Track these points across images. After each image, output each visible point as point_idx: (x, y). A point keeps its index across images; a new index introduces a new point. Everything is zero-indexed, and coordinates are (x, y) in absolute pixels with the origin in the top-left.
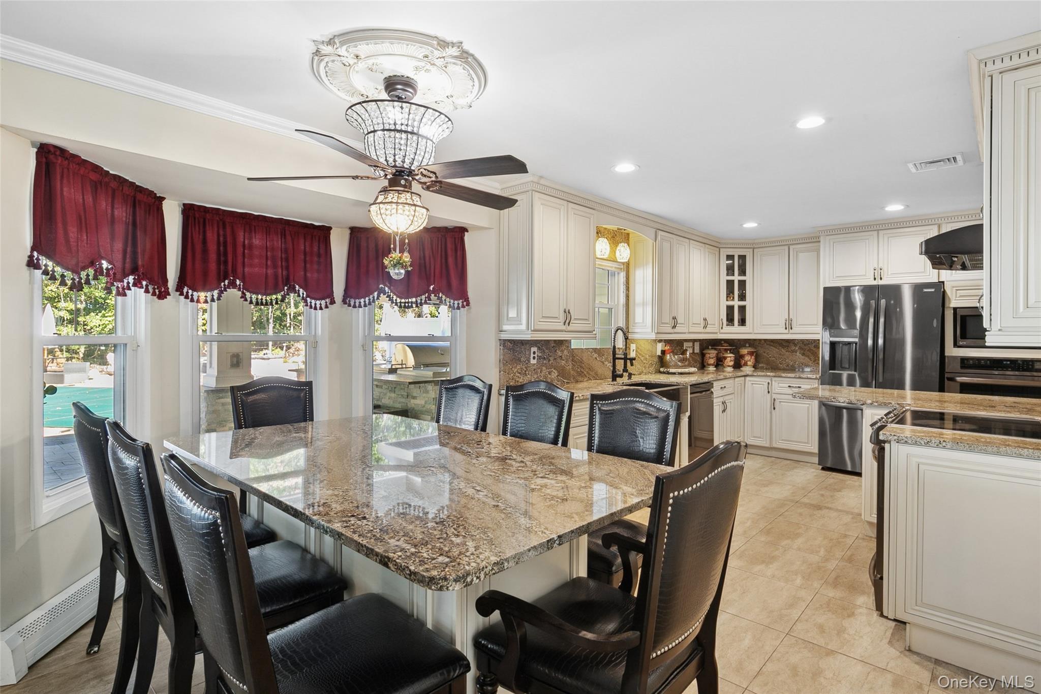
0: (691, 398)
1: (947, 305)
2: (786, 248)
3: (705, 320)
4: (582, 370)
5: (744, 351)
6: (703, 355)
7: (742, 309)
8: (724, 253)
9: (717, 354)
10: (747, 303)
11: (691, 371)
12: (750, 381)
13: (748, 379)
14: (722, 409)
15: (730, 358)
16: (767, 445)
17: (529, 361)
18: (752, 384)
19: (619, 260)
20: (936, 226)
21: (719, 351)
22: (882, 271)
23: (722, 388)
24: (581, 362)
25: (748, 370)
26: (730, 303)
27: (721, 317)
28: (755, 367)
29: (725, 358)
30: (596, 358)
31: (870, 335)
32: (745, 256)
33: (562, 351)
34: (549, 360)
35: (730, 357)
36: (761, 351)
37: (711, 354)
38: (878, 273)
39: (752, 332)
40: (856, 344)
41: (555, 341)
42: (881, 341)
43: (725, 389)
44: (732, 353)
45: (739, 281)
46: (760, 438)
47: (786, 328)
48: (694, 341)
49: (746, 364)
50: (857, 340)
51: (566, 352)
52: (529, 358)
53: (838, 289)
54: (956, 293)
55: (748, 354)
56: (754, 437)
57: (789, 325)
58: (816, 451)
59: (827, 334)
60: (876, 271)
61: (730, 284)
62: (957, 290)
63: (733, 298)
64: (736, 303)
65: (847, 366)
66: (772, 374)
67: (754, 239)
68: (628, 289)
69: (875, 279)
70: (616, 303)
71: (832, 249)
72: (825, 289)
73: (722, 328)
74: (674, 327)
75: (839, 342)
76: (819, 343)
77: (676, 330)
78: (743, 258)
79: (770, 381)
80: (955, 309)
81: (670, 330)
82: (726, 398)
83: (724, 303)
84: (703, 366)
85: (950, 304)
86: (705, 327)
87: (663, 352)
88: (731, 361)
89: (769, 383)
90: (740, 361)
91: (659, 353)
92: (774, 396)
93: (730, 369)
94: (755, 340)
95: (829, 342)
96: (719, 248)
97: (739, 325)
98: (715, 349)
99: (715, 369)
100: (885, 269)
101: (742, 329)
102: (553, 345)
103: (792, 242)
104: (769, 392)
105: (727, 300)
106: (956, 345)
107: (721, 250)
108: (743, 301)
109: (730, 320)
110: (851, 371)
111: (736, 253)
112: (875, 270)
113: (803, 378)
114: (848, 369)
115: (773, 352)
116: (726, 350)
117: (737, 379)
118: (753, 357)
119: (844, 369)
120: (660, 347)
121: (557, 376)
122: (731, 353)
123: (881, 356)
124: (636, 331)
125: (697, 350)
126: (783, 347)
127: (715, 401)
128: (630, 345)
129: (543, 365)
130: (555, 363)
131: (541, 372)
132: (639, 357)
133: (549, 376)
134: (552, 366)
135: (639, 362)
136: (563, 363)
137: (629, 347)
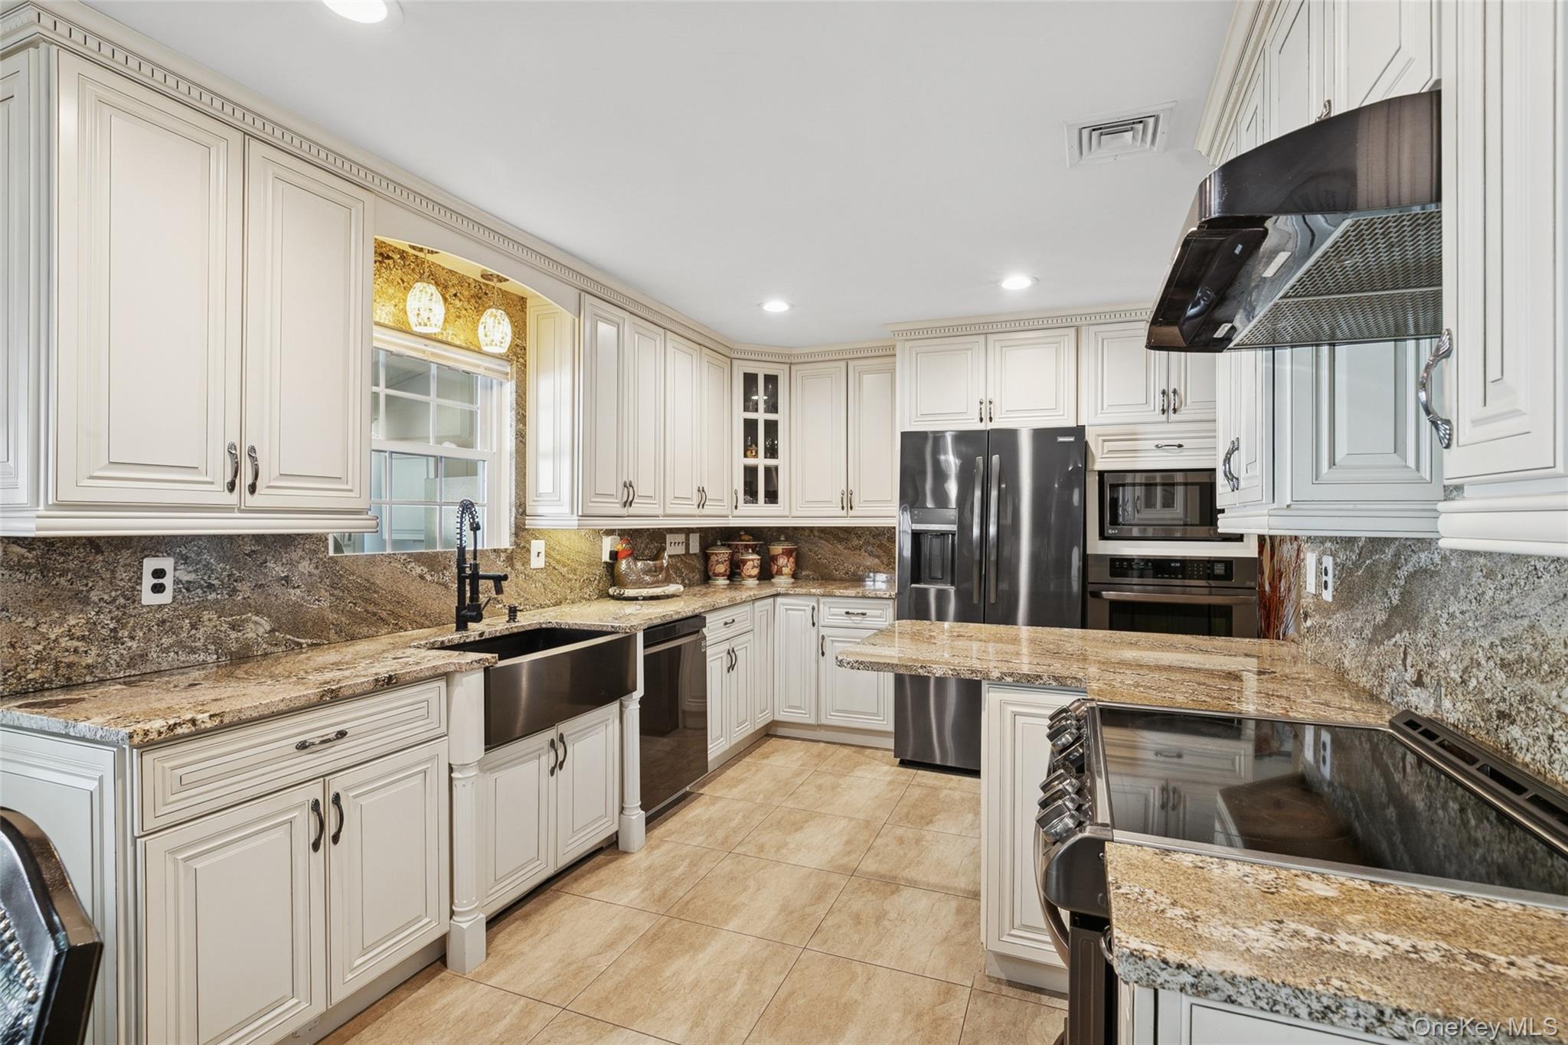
0: (646, 658)
1: (1089, 467)
2: (843, 364)
3: (701, 490)
4: (371, 608)
5: (777, 549)
6: (705, 556)
7: (771, 473)
8: (741, 368)
9: (732, 555)
10: (781, 461)
11: (667, 593)
12: (784, 604)
13: (779, 600)
14: (726, 664)
15: (752, 562)
16: (812, 721)
17: (133, 597)
18: (787, 610)
19: (485, 349)
20: (1073, 329)
21: (735, 551)
22: (992, 406)
23: (726, 624)
24: (369, 587)
25: (782, 582)
26: (751, 461)
27: (735, 488)
28: (795, 576)
29: (744, 562)
30: (422, 577)
31: (976, 520)
32: (777, 376)
33: (292, 564)
34: (235, 590)
35: (753, 560)
36: (805, 548)
37: (721, 556)
38: (986, 409)
39: (787, 514)
40: (953, 535)
41: (258, 538)
42: (993, 530)
43: (734, 625)
44: (758, 553)
45: (766, 422)
46: (799, 708)
47: (843, 508)
48: (688, 531)
49: (780, 573)
50: (954, 528)
53: (922, 436)
54: (1103, 445)
55: (783, 553)
56: (790, 707)
57: (847, 503)
58: (891, 728)
59: (907, 516)
60: (983, 406)
61: (750, 426)
62: (1104, 441)
63: (757, 452)
64: (761, 462)
65: (939, 575)
66: (818, 591)
67: (791, 348)
68: (521, 418)
69: (981, 420)
70: (495, 450)
71: (914, 362)
72: (904, 435)
73: (736, 507)
74: (628, 503)
75: (926, 532)
76: (895, 533)
77: (632, 510)
78: (771, 380)
79: (816, 605)
80: (1101, 474)
81: (619, 510)
82: (734, 643)
83: (741, 462)
84: (707, 578)
85: (1093, 464)
86: (701, 505)
87: (614, 555)
88: (754, 567)
89: (813, 609)
90: (771, 567)
91: (606, 558)
92: (824, 631)
93: (752, 583)
94: (795, 529)
95: (910, 532)
96: (732, 359)
97: (766, 503)
98: (729, 546)
99: (727, 582)
100: (996, 402)
101: (771, 509)
102: (247, 549)
103: (852, 356)
104: (814, 624)
105: (745, 456)
106: (1103, 536)
107: (735, 362)
108: (774, 458)
109: (751, 491)
110: (945, 583)
111: (761, 370)
112: (981, 403)
113: (869, 598)
114: (942, 580)
115: (824, 551)
116: (747, 547)
117: (758, 604)
118: (791, 560)
119: (933, 580)
120: (608, 544)
121: (273, 631)
122: (754, 552)
123: (993, 558)
124: (541, 510)
125: (695, 548)
126: (840, 540)
127: (709, 651)
128: (529, 542)
129: (203, 606)
130: (257, 598)
131: (193, 626)
132: (554, 568)
133: (233, 635)
134: (246, 606)
135: (555, 579)
136: (294, 595)
137: (527, 546)
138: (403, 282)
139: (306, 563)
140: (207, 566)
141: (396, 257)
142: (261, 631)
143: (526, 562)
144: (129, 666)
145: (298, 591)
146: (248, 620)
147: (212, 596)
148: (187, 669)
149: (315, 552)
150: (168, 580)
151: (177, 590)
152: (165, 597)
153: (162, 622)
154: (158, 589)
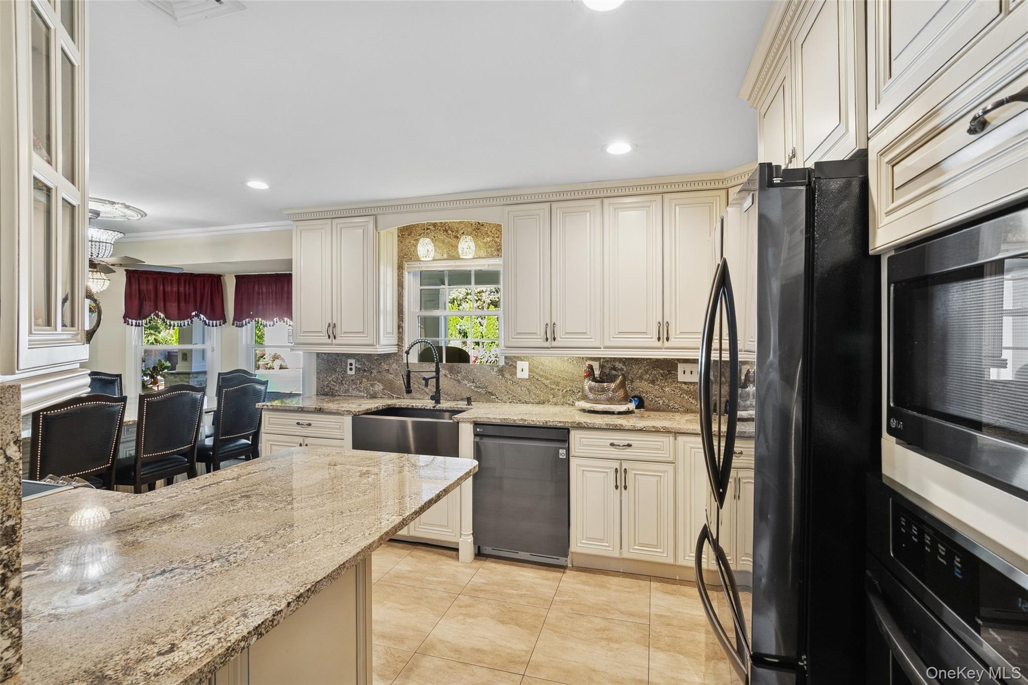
17: (346, 372)
33: (390, 365)
34: (372, 373)
51: (394, 366)
52: (346, 369)
102: (375, 357)
121: (383, 389)
128: (516, 362)
129: (363, 377)
130: (379, 376)
131: (360, 383)
132: (538, 380)
133: (371, 388)
134: (375, 379)
135: (538, 387)
136: (391, 377)
137: (514, 364)
138: (435, 237)
139: (395, 365)
140: (364, 363)
141: (431, 227)
142: (380, 389)
143: (514, 374)
144: (345, 392)
145: (392, 375)
146: (376, 384)
147: (365, 374)
148: (348, 398)
149: (398, 360)
150: (353, 367)
151: (356, 370)
152: (353, 372)
153: (352, 380)
154: (351, 369)
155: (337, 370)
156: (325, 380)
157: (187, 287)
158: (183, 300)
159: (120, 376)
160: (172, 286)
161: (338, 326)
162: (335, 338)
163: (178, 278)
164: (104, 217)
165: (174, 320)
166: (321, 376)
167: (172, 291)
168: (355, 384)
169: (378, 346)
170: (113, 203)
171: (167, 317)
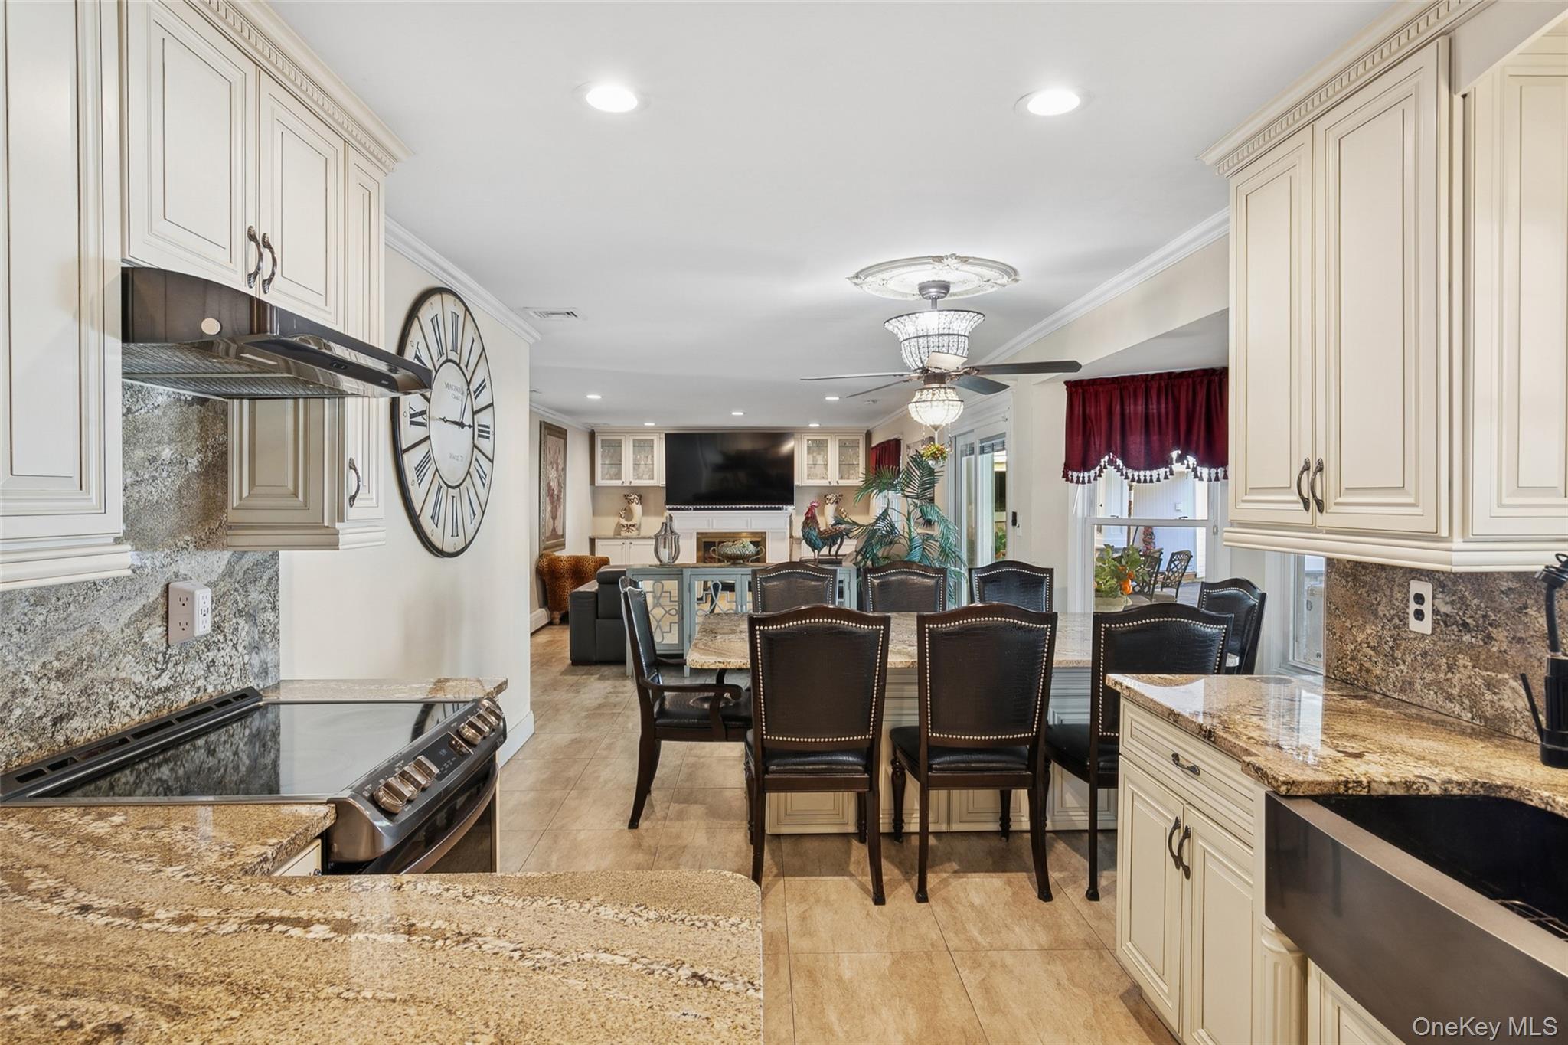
17: (1405, 621)
34: (1490, 637)
52: (1404, 612)
129: (1459, 647)
131: (1450, 668)
133: (1488, 696)
134: (1503, 662)
140: (1462, 602)
144: (1402, 690)
147: (1466, 638)
150: (1427, 608)
151: (1435, 622)
152: (1425, 626)
153: (1425, 654)
154: (1419, 615)
155: (1381, 610)
156: (1348, 637)
157: (1163, 401)
158: (1156, 428)
159: (1050, 571)
160: (1136, 404)
161: (1331, 468)
162: (1321, 510)
163: (1147, 387)
164: (960, 294)
165: (1139, 470)
166: (1337, 623)
167: (1136, 414)
168: (1433, 667)
169: (1457, 543)
170: (939, 259)
171: (1127, 465)
